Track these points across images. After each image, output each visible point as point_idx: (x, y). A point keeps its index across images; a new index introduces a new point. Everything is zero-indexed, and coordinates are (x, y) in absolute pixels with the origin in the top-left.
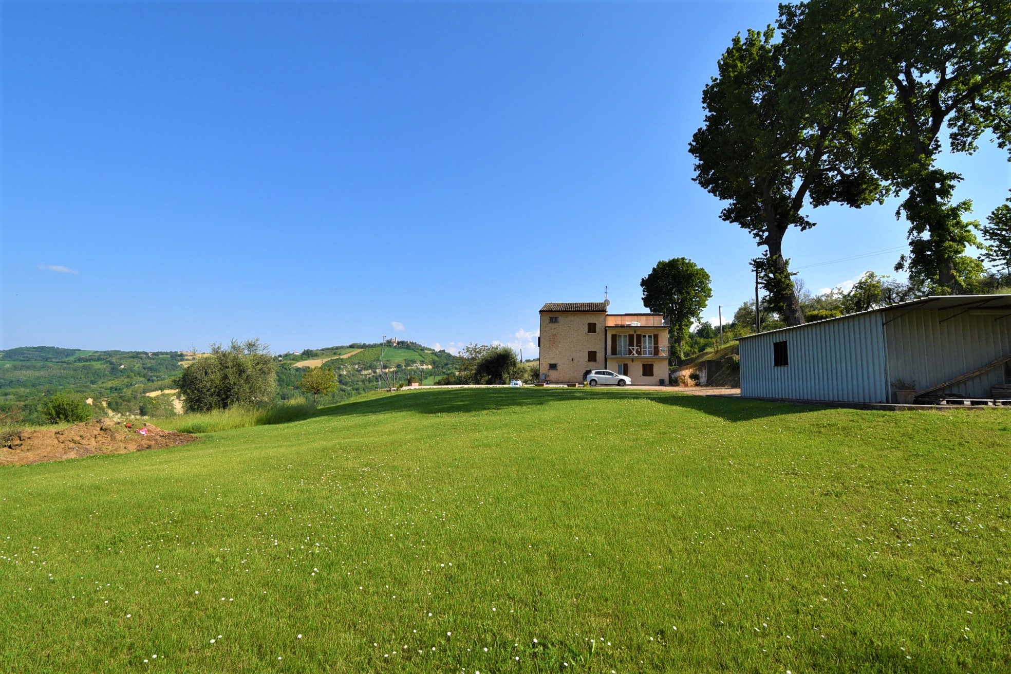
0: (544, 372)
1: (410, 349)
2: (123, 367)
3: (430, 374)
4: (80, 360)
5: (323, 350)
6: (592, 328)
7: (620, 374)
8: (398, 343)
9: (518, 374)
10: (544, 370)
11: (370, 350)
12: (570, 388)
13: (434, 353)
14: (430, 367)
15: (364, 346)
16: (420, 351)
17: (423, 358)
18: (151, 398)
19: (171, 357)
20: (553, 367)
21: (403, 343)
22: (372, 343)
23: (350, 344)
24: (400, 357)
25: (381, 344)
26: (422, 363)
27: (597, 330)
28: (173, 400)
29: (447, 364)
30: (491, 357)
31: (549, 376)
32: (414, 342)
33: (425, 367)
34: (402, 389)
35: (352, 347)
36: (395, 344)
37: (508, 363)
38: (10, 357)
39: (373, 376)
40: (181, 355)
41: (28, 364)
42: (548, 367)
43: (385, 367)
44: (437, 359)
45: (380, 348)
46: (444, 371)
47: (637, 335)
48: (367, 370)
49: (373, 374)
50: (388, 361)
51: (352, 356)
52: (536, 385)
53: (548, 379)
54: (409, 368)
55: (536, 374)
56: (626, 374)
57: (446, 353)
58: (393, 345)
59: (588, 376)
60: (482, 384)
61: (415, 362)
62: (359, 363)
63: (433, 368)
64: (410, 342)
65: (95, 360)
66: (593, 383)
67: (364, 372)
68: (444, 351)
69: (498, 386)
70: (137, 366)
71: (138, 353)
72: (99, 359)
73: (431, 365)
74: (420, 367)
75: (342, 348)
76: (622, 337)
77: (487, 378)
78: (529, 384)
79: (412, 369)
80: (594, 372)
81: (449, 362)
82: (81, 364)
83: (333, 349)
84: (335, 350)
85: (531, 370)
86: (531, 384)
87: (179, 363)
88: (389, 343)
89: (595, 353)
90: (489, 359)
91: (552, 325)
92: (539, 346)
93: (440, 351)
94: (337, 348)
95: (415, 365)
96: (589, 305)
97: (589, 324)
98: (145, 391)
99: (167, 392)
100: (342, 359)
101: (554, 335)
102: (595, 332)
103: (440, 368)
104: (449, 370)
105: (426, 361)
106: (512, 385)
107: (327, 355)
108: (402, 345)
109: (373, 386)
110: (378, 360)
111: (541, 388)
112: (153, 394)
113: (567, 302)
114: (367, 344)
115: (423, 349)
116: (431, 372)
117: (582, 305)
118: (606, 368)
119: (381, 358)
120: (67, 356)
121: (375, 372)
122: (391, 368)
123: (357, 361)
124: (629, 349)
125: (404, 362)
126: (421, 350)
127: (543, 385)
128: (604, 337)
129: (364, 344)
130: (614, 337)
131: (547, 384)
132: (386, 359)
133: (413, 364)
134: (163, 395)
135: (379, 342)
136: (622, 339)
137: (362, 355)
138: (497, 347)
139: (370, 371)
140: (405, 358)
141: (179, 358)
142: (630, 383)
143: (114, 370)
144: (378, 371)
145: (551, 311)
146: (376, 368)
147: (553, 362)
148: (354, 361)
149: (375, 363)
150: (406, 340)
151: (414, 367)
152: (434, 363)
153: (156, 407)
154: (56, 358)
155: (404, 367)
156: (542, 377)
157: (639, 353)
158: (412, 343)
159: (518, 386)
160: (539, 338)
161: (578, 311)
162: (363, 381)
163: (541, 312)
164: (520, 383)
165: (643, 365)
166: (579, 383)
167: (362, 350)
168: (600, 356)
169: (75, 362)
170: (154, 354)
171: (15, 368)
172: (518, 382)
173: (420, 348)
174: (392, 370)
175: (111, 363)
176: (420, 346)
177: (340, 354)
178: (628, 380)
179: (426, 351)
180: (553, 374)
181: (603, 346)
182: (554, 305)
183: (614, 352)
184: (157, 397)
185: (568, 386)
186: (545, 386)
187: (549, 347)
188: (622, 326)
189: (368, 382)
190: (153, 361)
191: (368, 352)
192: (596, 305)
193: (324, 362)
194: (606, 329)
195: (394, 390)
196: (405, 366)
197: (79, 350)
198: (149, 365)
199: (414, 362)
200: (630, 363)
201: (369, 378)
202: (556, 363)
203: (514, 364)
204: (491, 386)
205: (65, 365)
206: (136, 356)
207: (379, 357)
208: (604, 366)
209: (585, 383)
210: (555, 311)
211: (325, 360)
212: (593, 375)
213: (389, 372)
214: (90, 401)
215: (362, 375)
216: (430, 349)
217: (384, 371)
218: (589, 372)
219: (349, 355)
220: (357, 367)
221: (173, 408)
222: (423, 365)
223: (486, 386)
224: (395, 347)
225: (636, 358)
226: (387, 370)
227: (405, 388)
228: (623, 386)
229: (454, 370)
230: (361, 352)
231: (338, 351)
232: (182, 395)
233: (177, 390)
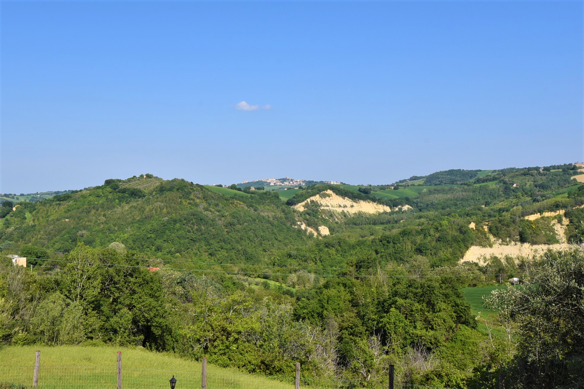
2: (515, 185)
4: (478, 181)
18: (530, 222)
19: (564, 170)
28: (554, 224)
38: (430, 181)
40: (574, 168)
41: (439, 187)
65: (490, 181)
70: (528, 184)
71: (529, 169)
72: (494, 179)
82: (478, 185)
87: (572, 178)
98: (523, 215)
99: (547, 214)
112: (532, 218)
120: (471, 177)
134: (543, 218)
141: (571, 171)
143: (507, 190)
153: (536, 233)
154: (460, 181)
169: (475, 183)
170: (546, 169)
171: (430, 192)
175: (505, 183)
184: (537, 221)
190: (544, 178)
197: (480, 171)
198: (540, 182)
205: (466, 187)
206: (527, 172)
214: (472, 225)
221: (555, 234)
232: (564, 218)
233: (558, 212)
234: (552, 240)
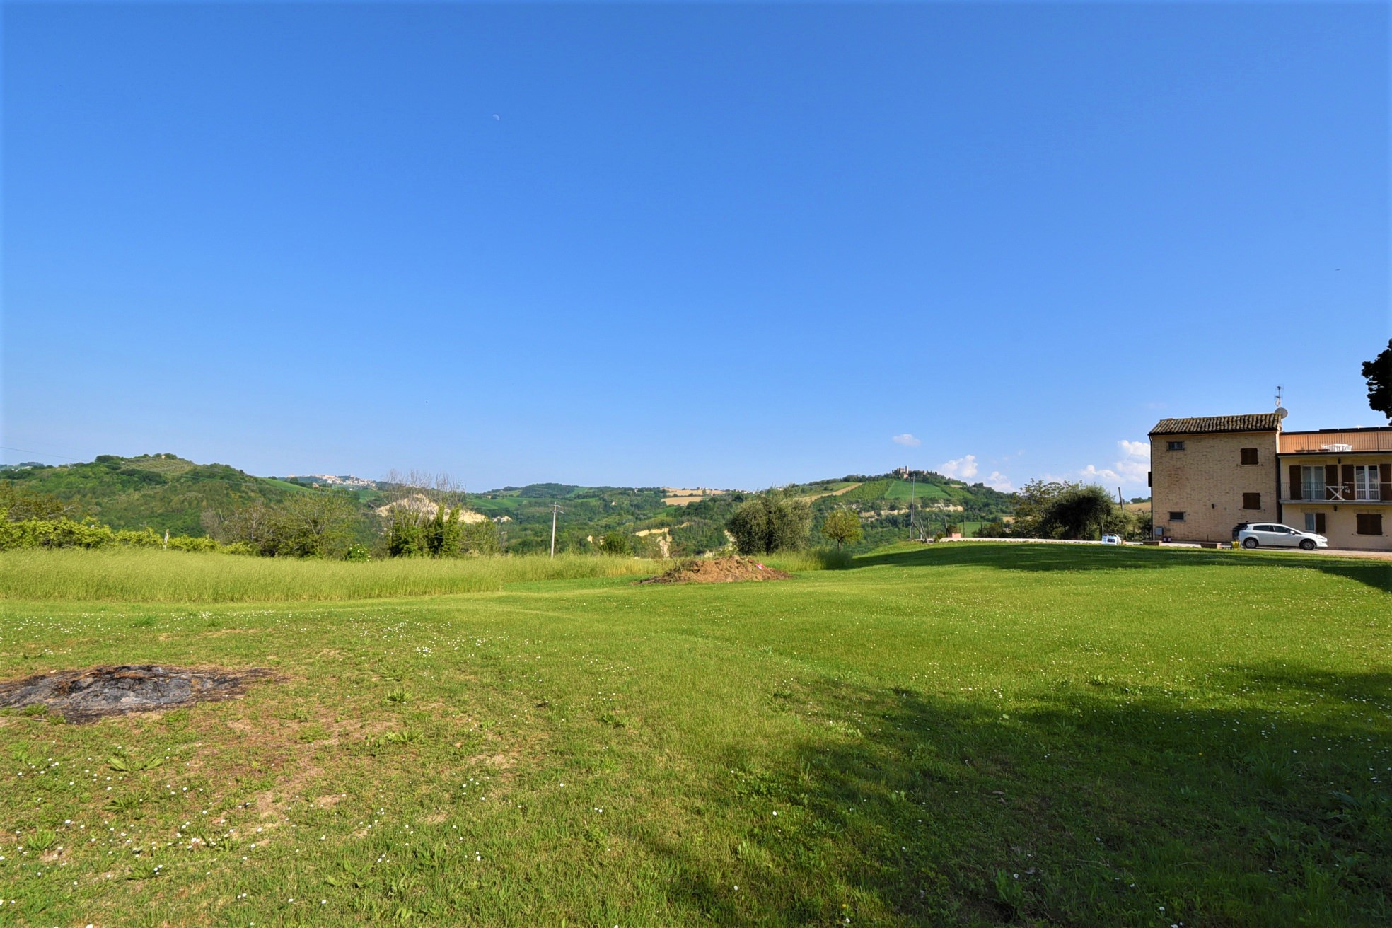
0: (1161, 524)
1: (928, 483)
2: (613, 504)
3: (962, 518)
4: (579, 497)
5: (810, 484)
6: (1249, 457)
7: (1308, 530)
8: (910, 474)
9: (1116, 525)
10: (1160, 520)
11: (872, 485)
12: (1205, 549)
13: (965, 488)
14: (960, 508)
15: (862, 479)
16: (943, 486)
17: (949, 495)
18: (640, 538)
19: (655, 493)
20: (1177, 516)
21: (917, 473)
22: (873, 475)
23: (845, 476)
24: (913, 494)
25: (887, 476)
26: (948, 502)
27: (1259, 460)
28: (660, 541)
29: (987, 505)
30: (1067, 500)
31: (1169, 530)
32: (934, 471)
33: (951, 508)
34: (941, 540)
35: (847, 480)
36: (905, 476)
37: (1097, 509)
38: (526, 494)
39: (877, 520)
40: (664, 491)
41: (540, 500)
42: (1168, 517)
43: (893, 508)
44: (970, 496)
45: (884, 482)
46: (984, 514)
47: (1344, 467)
48: (868, 511)
49: (876, 517)
50: (897, 499)
51: (847, 492)
52: (1145, 543)
53: (1168, 534)
54: (928, 509)
55: (1147, 527)
56: (1321, 530)
57: (984, 488)
58: (902, 477)
59: (1241, 532)
60: (1054, 538)
61: (937, 502)
62: (857, 502)
63: (965, 510)
64: (928, 473)
65: (590, 497)
66: (1252, 544)
67: (864, 515)
68: (981, 485)
69: (1082, 542)
70: (625, 503)
71: (626, 489)
72: (594, 496)
73: (961, 505)
74: (945, 508)
75: (834, 481)
76: (1313, 470)
77: (1061, 529)
78: (1136, 541)
79: (933, 512)
80: (1251, 526)
81: (990, 501)
82: (580, 501)
83: (823, 483)
84: (826, 485)
85: (1139, 520)
86: (1140, 541)
87: (662, 500)
88: (897, 474)
89: (1257, 496)
90: (1065, 502)
91: (1174, 453)
92: (1150, 484)
93: (975, 486)
94: (828, 482)
95: (936, 505)
96: (1244, 419)
97: (1244, 452)
98: (635, 530)
99: (654, 531)
100: (835, 496)
101: (1177, 470)
102: (1257, 463)
103: (977, 511)
104: (991, 513)
105: (953, 499)
106: (1104, 542)
107: (816, 492)
108: (917, 477)
109: (877, 533)
110: (883, 498)
111: (1154, 547)
112: (642, 534)
113: (1202, 417)
114: (867, 475)
115: (948, 482)
116: (962, 516)
117: (1231, 419)
118: (1280, 521)
119: (886, 496)
120: (568, 492)
121: (879, 515)
122: (901, 509)
123: (854, 500)
124: (1327, 489)
125: (919, 501)
126: (946, 483)
127: (1157, 544)
128: (1274, 471)
129: (863, 476)
130: (1295, 471)
131: (1167, 542)
132: (893, 497)
133: (933, 503)
134: (650, 534)
135: (882, 474)
136: (1313, 474)
137: (860, 490)
138: (1077, 485)
139: (872, 513)
140: (921, 495)
141: (662, 494)
142: (1325, 545)
143: (607, 507)
144: (883, 512)
145: (1171, 433)
146: (881, 510)
147: (1177, 510)
148: (851, 500)
149: (878, 502)
150: (921, 470)
151: (935, 508)
152: (965, 502)
153: (645, 549)
154: (560, 495)
155: (920, 509)
156: (1157, 531)
157: (1349, 496)
158: (931, 474)
159: (1115, 543)
160: (1150, 474)
161: (1220, 431)
162: (863, 526)
163: (1151, 435)
164: (1117, 540)
165: (1358, 516)
166: (1223, 543)
167: (861, 484)
168: (1268, 500)
169: (575, 498)
170: (641, 490)
171: (531, 504)
172: (1114, 538)
173: (944, 481)
174: (902, 512)
175: (604, 500)
176: (943, 477)
177: (832, 490)
178: (1320, 540)
179: (953, 486)
180: (1177, 528)
181: (1273, 484)
182: (1177, 422)
183: (1296, 493)
184: (646, 537)
185: (1203, 547)
186: (1162, 545)
187: (1169, 486)
188: (1310, 453)
189: (870, 528)
190: (639, 498)
191: (868, 487)
192: (1259, 418)
193: (813, 500)
194: (1278, 458)
195: (931, 542)
196: (921, 507)
197: (577, 487)
198: (635, 502)
199: (934, 501)
200: (1329, 513)
201: (872, 522)
202: (1182, 510)
203: (1108, 511)
204: (1071, 542)
205: (567, 502)
206: (624, 492)
207: (883, 494)
208: (1275, 516)
209: (1234, 543)
210: (1177, 433)
211: (814, 498)
212: (1250, 531)
213: (899, 514)
215: (862, 518)
216: (959, 483)
217: (891, 513)
218: (1243, 526)
219: (844, 491)
220: (854, 507)
221: (660, 550)
222: (948, 506)
223: (1063, 541)
224: (906, 479)
225: (1342, 504)
226: (896, 512)
227: (944, 539)
228: (1311, 549)
229: (1000, 514)
230: (859, 487)
231: (830, 486)
232: (668, 536)
233: (663, 530)
234: (657, 554)
